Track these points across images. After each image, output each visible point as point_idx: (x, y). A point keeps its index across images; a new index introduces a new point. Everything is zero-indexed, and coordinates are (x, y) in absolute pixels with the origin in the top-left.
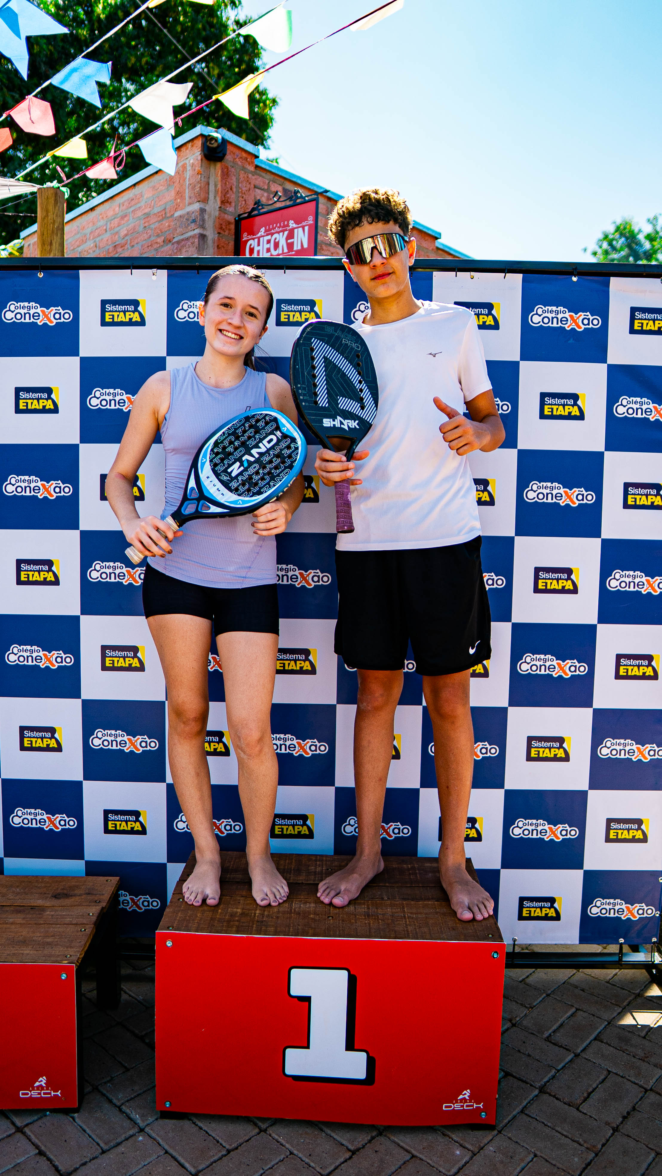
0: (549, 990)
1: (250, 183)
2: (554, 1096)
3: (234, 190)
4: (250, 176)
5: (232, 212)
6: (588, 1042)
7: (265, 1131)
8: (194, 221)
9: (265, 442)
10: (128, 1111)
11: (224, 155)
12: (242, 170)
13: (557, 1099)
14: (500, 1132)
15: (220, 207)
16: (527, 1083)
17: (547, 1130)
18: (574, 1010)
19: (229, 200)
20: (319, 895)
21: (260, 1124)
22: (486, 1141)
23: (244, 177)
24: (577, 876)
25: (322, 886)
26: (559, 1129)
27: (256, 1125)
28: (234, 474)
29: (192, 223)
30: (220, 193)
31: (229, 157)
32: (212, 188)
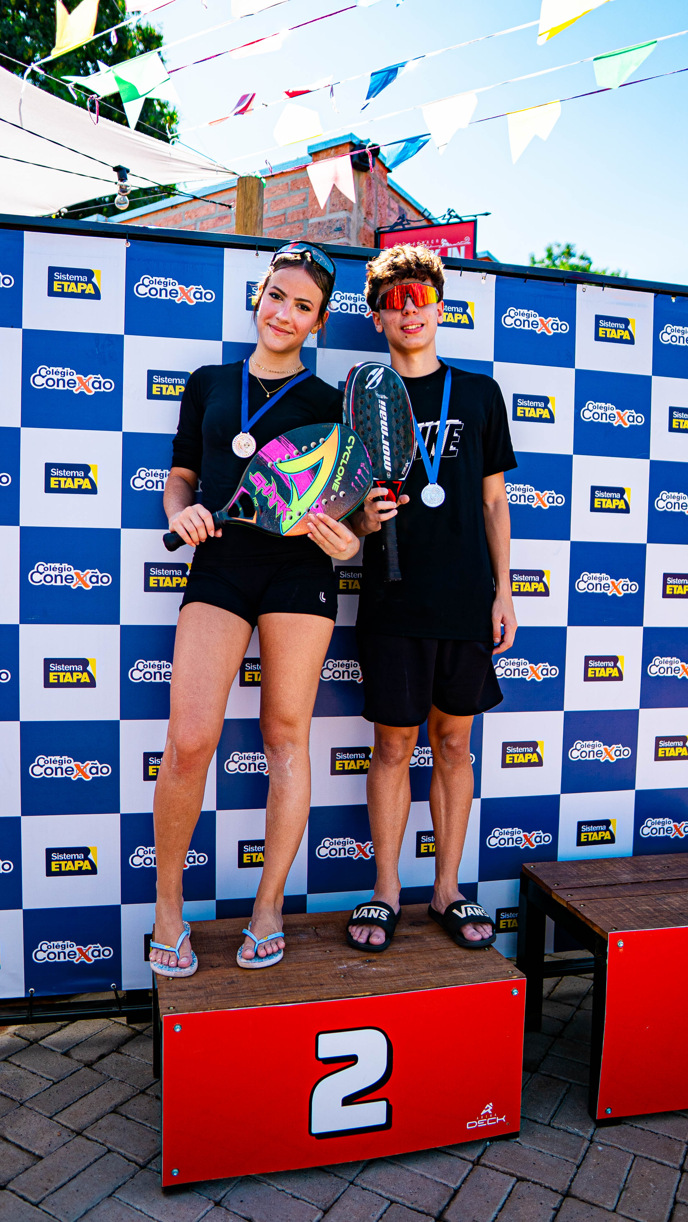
1: (384, 197)
3: (374, 202)
4: (384, 190)
8: (339, 229)
12: (380, 183)
15: (365, 218)
19: (372, 213)
23: (380, 191)
29: (335, 231)
30: (365, 204)
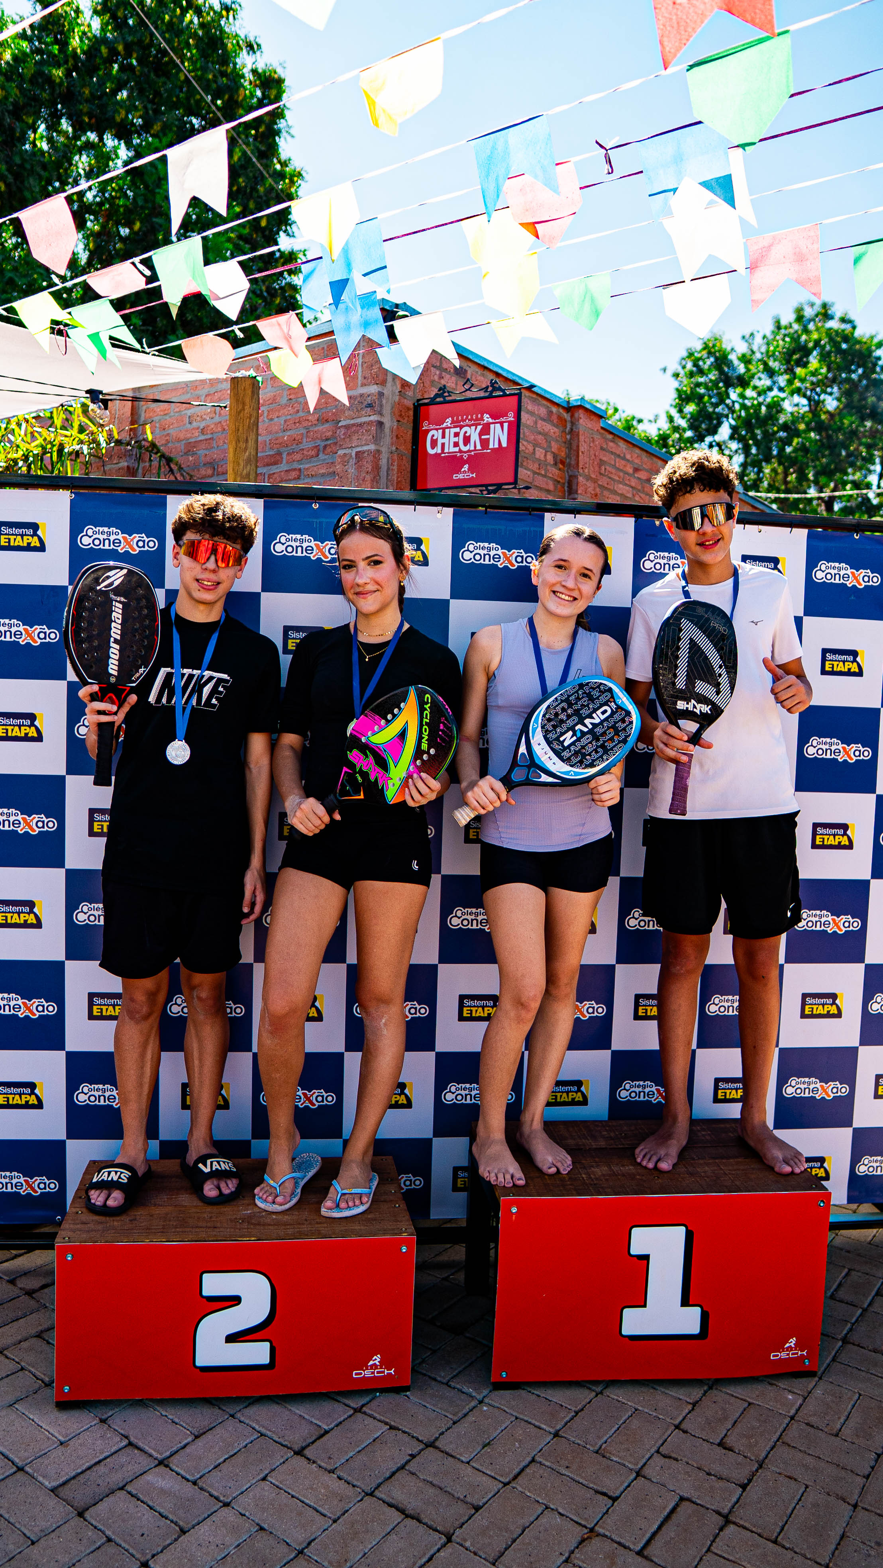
2: (858, 1345)
5: (412, 397)
6: (870, 1298)
7: (601, 1393)
8: (370, 406)
9: (599, 712)
10: (458, 1386)
13: (862, 1347)
14: (820, 1378)
15: (400, 391)
16: (828, 1336)
17: (863, 1374)
18: (846, 1270)
20: (640, 1159)
21: (594, 1388)
22: (811, 1386)
24: (847, 1134)
25: (641, 1151)
26: (873, 1372)
27: (590, 1389)
28: (566, 744)
29: (366, 407)
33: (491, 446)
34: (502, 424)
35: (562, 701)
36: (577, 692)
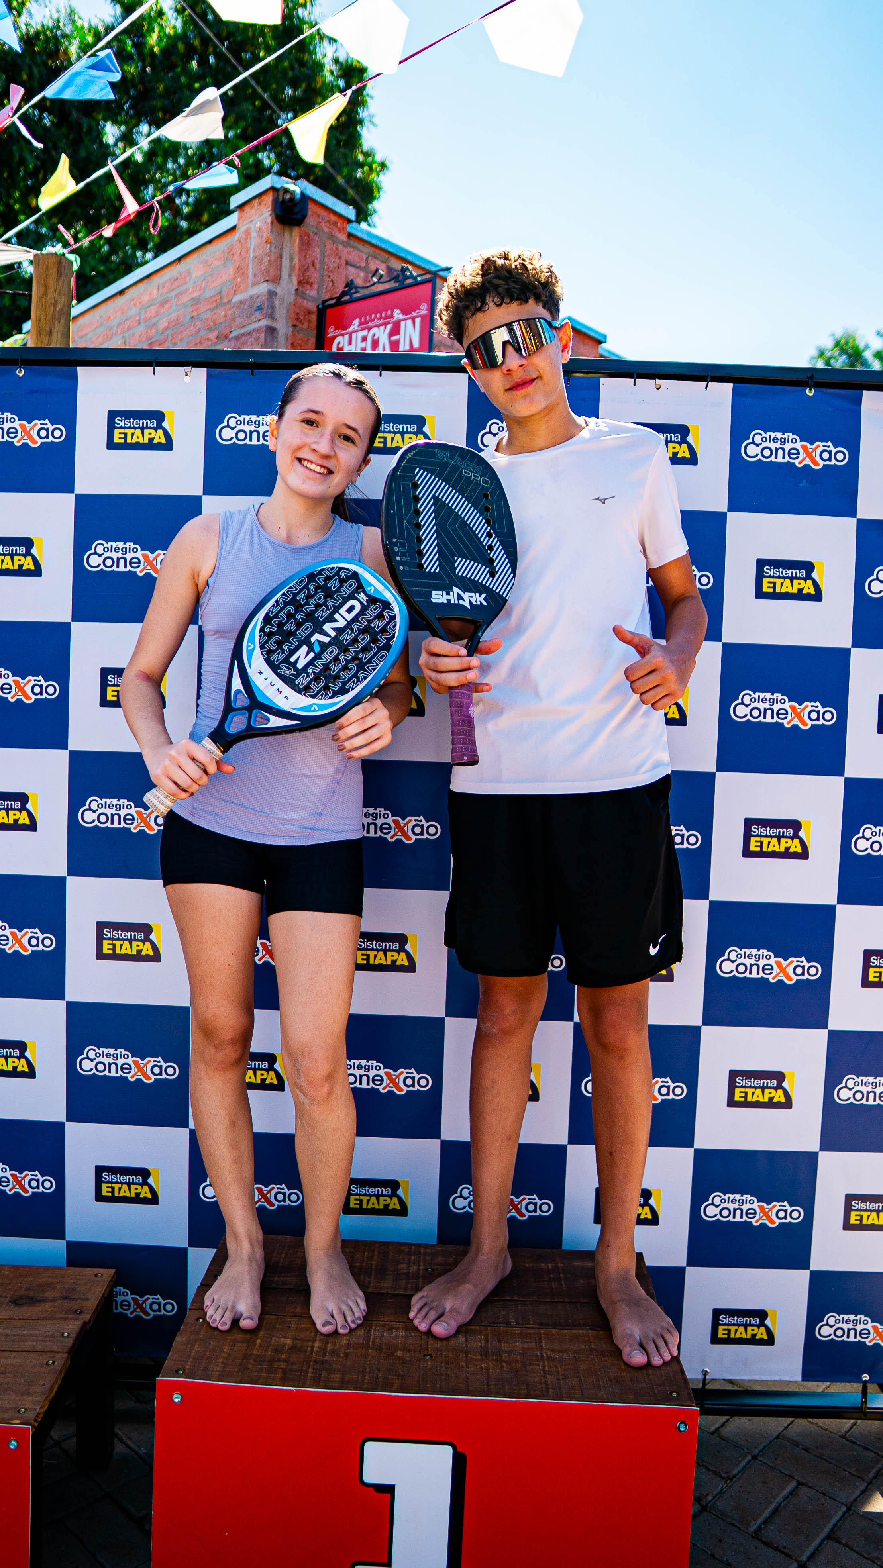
0: (756, 1448)
1: (340, 258)
3: (318, 266)
4: (340, 247)
5: (314, 296)
8: (260, 308)
11: (304, 216)
12: (330, 239)
15: (297, 290)
18: (793, 1484)
19: (311, 281)
20: (411, 1315)
23: (332, 249)
24: (801, 1278)
25: (416, 1302)
28: (300, 666)
29: (256, 310)
30: (297, 269)
31: (310, 220)
32: (286, 262)
33: (401, 348)
34: (413, 319)
35: (286, 604)
36: (306, 587)
